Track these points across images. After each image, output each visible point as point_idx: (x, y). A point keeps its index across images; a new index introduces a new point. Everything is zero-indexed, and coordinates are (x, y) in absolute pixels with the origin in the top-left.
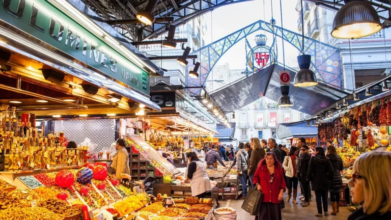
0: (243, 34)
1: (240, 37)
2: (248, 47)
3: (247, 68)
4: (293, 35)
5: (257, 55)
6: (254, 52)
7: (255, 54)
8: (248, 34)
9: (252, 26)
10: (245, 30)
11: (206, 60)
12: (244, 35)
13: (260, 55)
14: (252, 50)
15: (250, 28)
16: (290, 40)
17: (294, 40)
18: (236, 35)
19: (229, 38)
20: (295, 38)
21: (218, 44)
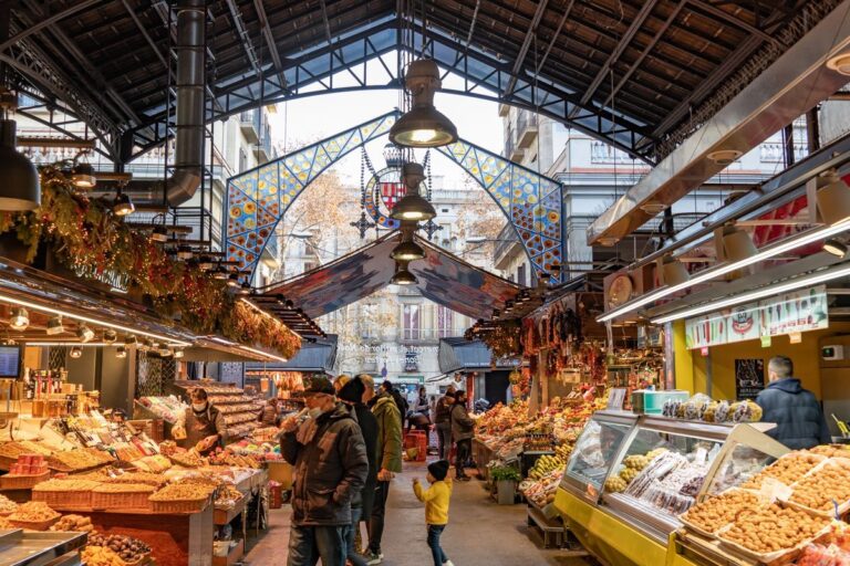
0: (356, 139)
1: (350, 146)
2: (366, 169)
3: (363, 215)
4: (467, 147)
5: (386, 189)
6: (381, 181)
7: (382, 187)
8: (368, 140)
9: (379, 122)
10: (363, 129)
11: (271, 192)
12: (360, 142)
13: (393, 189)
14: (377, 178)
15: (374, 125)
16: (459, 158)
17: (468, 159)
18: (341, 141)
19: (325, 145)
20: (472, 154)
21: (299, 157)
